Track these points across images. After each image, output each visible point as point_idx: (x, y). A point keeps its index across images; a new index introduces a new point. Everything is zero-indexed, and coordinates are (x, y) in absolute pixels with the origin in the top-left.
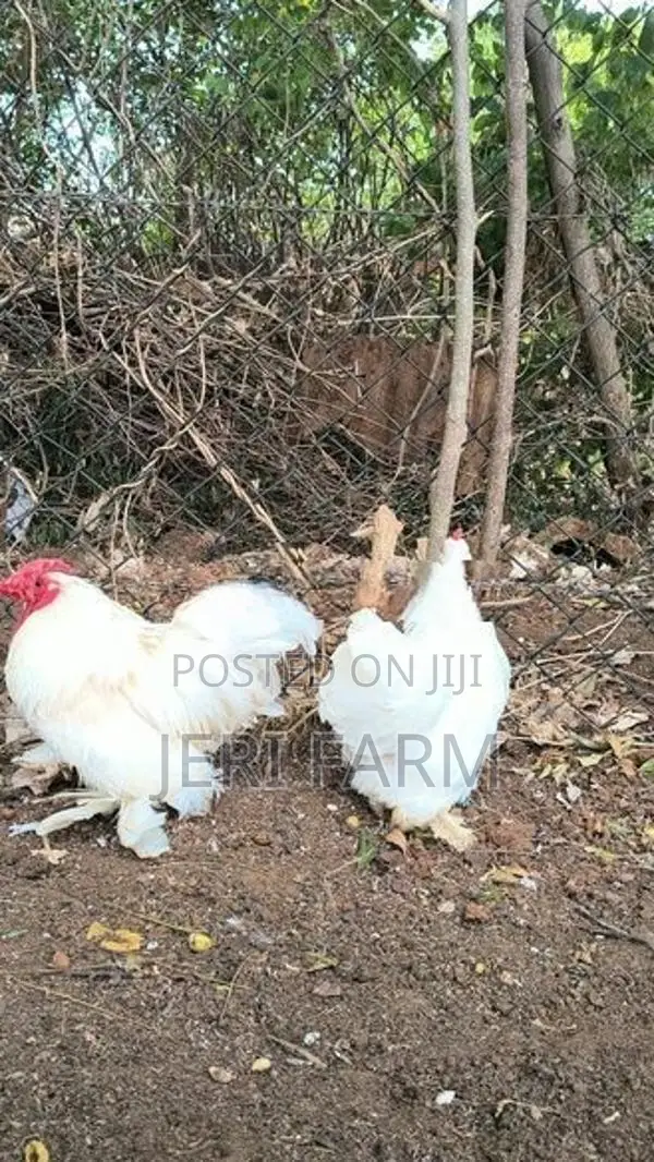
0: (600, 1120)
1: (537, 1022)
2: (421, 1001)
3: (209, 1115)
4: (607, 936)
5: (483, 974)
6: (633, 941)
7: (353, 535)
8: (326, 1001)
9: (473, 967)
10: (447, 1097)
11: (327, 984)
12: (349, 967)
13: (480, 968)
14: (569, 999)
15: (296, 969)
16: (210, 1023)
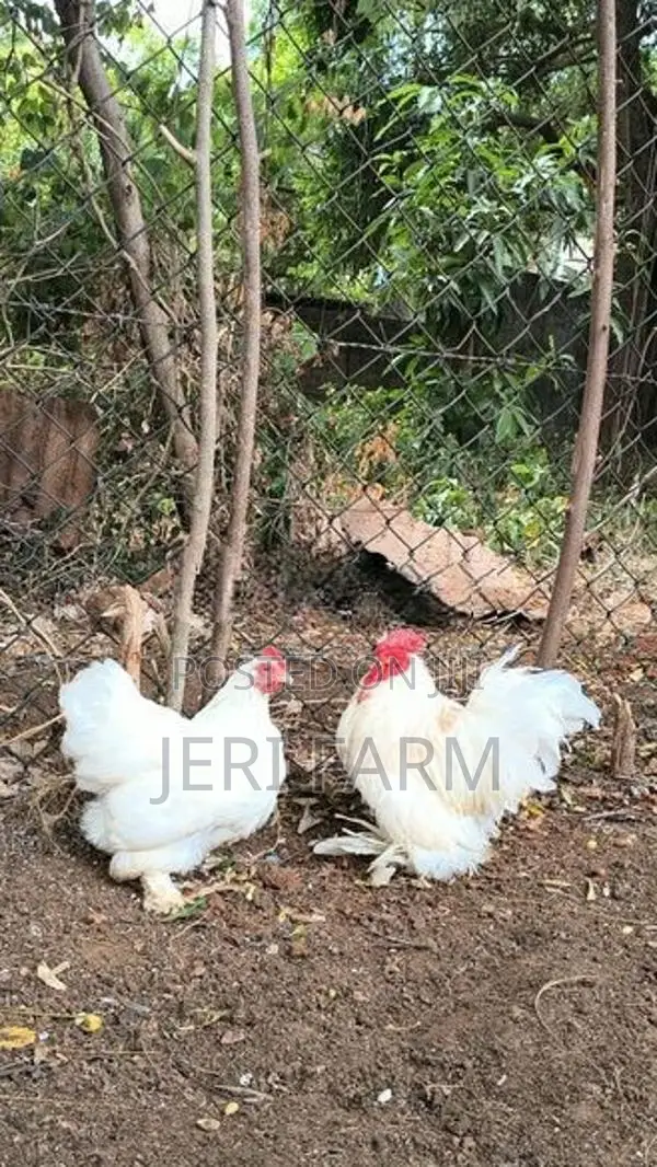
0: (494, 1084)
1: (391, 1026)
2: (308, 1029)
3: (234, 1154)
4: (398, 949)
5: (337, 996)
6: (418, 948)
7: (105, 614)
8: (233, 1048)
9: (327, 994)
10: (385, 1096)
11: (230, 1033)
12: (241, 1014)
13: (333, 993)
14: (406, 1003)
15: (192, 1027)
16: (149, 1089)
